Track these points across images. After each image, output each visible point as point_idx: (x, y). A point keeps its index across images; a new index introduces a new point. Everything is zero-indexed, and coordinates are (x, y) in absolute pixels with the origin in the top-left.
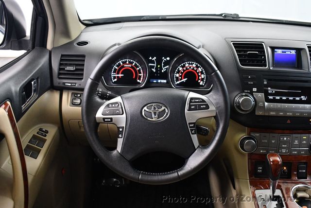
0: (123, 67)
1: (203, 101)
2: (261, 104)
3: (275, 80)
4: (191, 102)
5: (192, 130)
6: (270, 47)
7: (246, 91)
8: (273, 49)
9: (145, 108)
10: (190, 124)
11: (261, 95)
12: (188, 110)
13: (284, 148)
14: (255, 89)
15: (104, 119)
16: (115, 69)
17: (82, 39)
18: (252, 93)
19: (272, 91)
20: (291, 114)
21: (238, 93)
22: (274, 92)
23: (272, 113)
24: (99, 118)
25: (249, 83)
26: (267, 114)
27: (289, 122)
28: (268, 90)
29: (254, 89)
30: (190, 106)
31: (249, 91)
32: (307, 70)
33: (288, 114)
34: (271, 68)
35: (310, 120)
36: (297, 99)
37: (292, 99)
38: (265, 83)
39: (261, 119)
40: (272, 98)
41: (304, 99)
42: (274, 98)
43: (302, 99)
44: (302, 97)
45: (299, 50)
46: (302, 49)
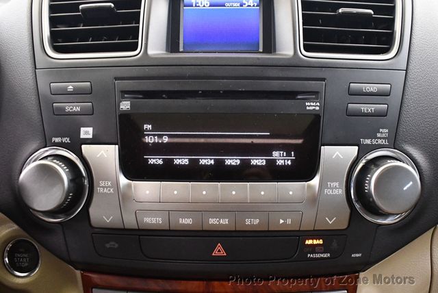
2: (102, 188)
3: (172, 95)
7: (57, 140)
11: (107, 153)
14: (86, 132)
18: (76, 146)
19: (160, 137)
20: (224, 222)
21: (34, 146)
22: (166, 139)
23: (153, 221)
25: (68, 109)
27: (219, 251)
28: (141, 134)
29: (83, 129)
31: (67, 140)
32: (291, 53)
33: (213, 221)
34: (150, 52)
35: (309, 242)
36: (258, 161)
37: (238, 162)
38: (125, 105)
39: (112, 244)
40: (160, 162)
41: (281, 159)
42: (168, 163)
43: (275, 161)
44: (276, 154)
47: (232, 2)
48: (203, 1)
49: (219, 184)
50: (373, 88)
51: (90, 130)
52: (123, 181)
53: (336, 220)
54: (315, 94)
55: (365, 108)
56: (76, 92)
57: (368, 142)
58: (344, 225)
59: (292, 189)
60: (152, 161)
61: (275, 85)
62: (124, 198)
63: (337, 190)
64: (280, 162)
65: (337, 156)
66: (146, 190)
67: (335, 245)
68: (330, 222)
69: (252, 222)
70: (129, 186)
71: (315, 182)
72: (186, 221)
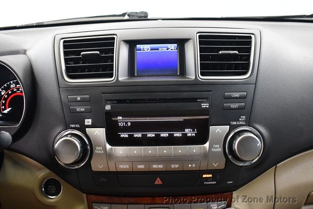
2: (98, 150)
3: (132, 101)
6: (126, 42)
7: (73, 126)
8: (132, 44)
11: (99, 132)
14: (88, 122)
18: (83, 129)
19: (126, 123)
20: (161, 166)
21: (60, 129)
22: (129, 124)
23: (124, 167)
25: (78, 110)
26: (112, 169)
27: (158, 181)
28: (117, 122)
29: (86, 120)
31: (78, 126)
32: (193, 77)
33: (155, 166)
34: (120, 79)
35: (205, 176)
36: (178, 134)
37: (167, 135)
38: (108, 107)
39: (103, 179)
40: (127, 136)
41: (189, 133)
42: (131, 136)
43: (186, 134)
44: (187, 130)
45: (181, 43)
46: (187, 40)
47: (162, 47)
48: (147, 47)
49: (158, 147)
50: (237, 95)
51: (90, 120)
52: (108, 147)
53: (218, 164)
54: (206, 99)
55: (233, 106)
56: (82, 101)
57: (235, 123)
58: (223, 167)
59: (195, 149)
60: (122, 136)
61: (185, 95)
62: (109, 156)
63: (218, 149)
64: (189, 135)
65: (218, 131)
66: (120, 151)
67: (218, 177)
68: (215, 165)
69: (175, 166)
70: (112, 149)
71: (207, 145)
72: (141, 167)
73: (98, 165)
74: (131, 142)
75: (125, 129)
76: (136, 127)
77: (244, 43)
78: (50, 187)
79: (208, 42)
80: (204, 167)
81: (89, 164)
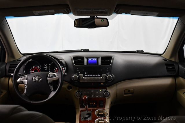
0: (34, 68)
1: (54, 74)
2: (81, 78)
3: (88, 69)
4: (50, 75)
5: (50, 85)
6: (86, 58)
7: (76, 74)
8: (88, 58)
9: (34, 78)
10: (49, 82)
11: (81, 75)
12: (49, 78)
13: (93, 95)
14: (79, 73)
15: (20, 82)
16: (31, 69)
17: (20, 59)
18: (78, 74)
20: (93, 81)
21: (73, 74)
23: (86, 81)
24: (18, 82)
25: (77, 71)
26: (84, 82)
27: (93, 84)
28: (85, 73)
30: (49, 76)
32: (100, 65)
33: (92, 81)
34: (85, 65)
36: (96, 76)
37: (94, 76)
38: (83, 70)
41: (99, 75)
45: (98, 58)
46: (99, 58)
47: (94, 59)
48: (90, 59)
50: (108, 68)
52: (83, 77)
54: (102, 69)
55: (107, 70)
56: (78, 69)
57: (107, 73)
58: (105, 81)
62: (83, 79)
63: (104, 78)
65: (104, 75)
67: (104, 84)
68: (103, 81)
69: (96, 81)
71: (102, 77)
72: (89, 81)
73: (81, 81)
74: (87, 77)
75: (86, 75)
76: (88, 74)
77: (110, 58)
78: (69, 88)
79: (103, 58)
80: (101, 82)
81: (79, 81)
